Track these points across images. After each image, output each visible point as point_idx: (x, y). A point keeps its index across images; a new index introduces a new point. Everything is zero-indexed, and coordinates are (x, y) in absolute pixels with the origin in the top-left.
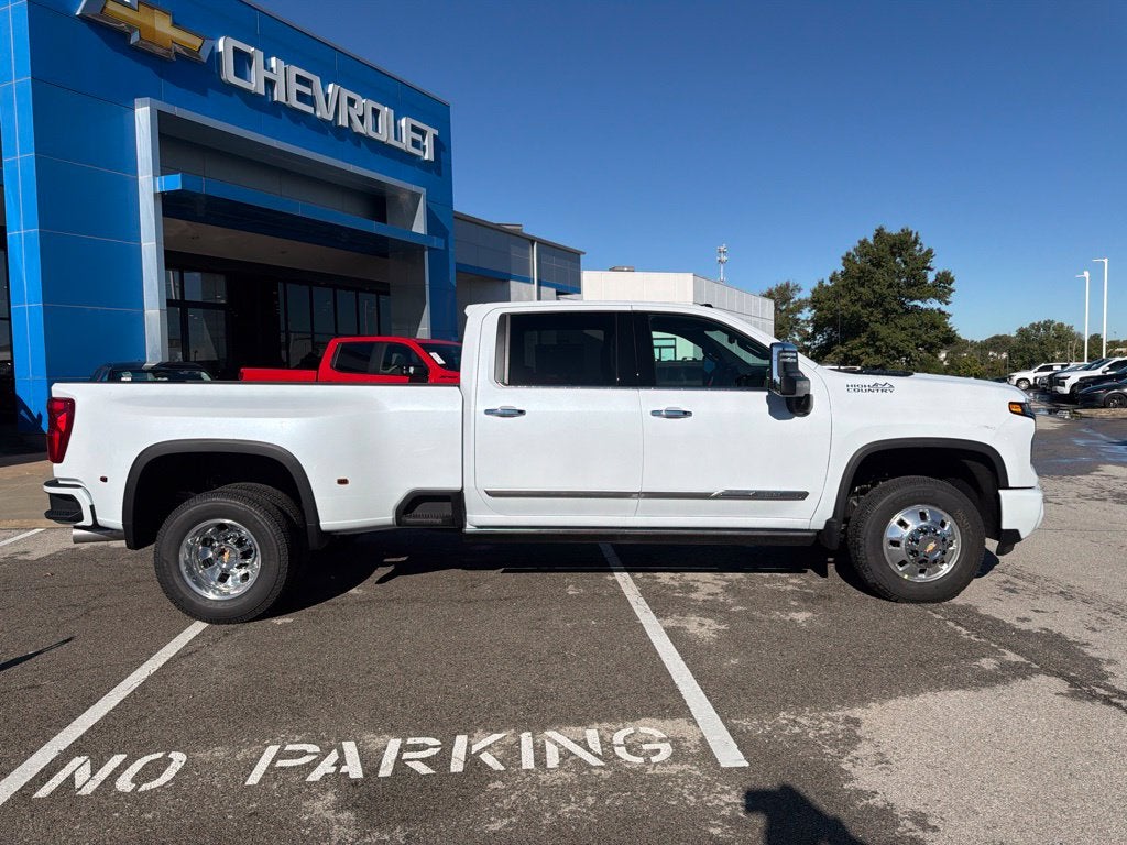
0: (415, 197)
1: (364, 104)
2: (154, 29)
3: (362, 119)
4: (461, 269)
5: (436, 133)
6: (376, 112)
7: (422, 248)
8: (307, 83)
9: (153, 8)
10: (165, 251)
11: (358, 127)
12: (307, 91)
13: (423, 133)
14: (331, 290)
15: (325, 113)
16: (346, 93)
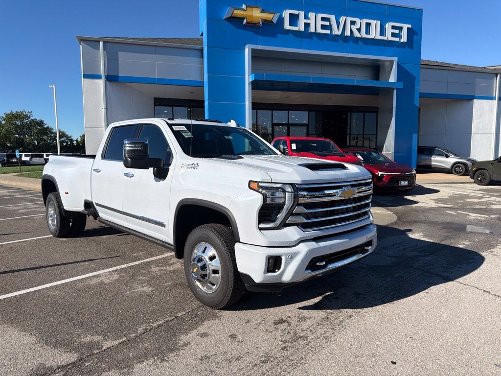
0: (392, 62)
1: (361, 22)
2: (253, 16)
3: (359, 30)
4: (422, 95)
5: (410, 26)
6: (368, 25)
7: (393, 89)
8: (328, 20)
9: (252, 7)
10: (252, 103)
11: (357, 34)
12: (327, 23)
13: (400, 29)
14: (363, 113)
15: (337, 32)
16: (349, 19)
